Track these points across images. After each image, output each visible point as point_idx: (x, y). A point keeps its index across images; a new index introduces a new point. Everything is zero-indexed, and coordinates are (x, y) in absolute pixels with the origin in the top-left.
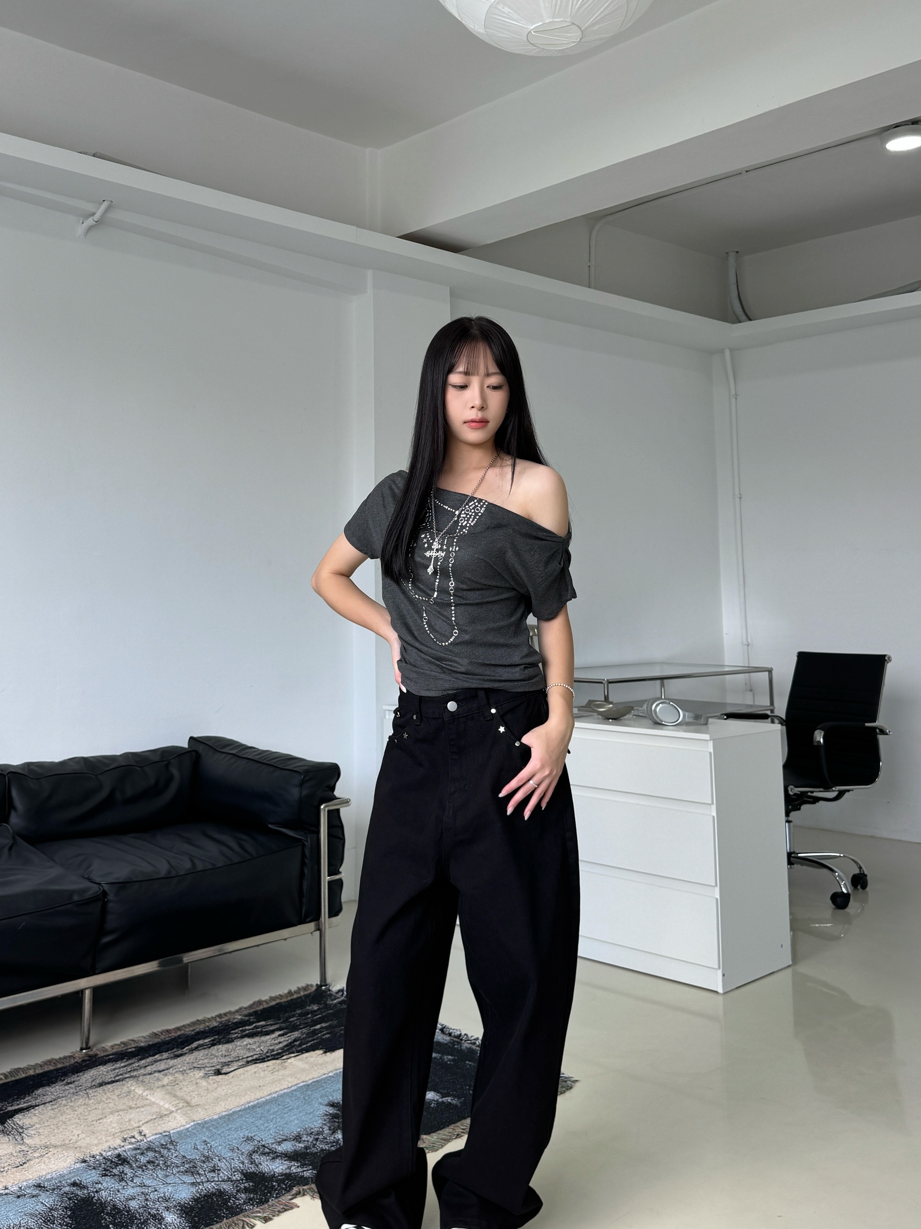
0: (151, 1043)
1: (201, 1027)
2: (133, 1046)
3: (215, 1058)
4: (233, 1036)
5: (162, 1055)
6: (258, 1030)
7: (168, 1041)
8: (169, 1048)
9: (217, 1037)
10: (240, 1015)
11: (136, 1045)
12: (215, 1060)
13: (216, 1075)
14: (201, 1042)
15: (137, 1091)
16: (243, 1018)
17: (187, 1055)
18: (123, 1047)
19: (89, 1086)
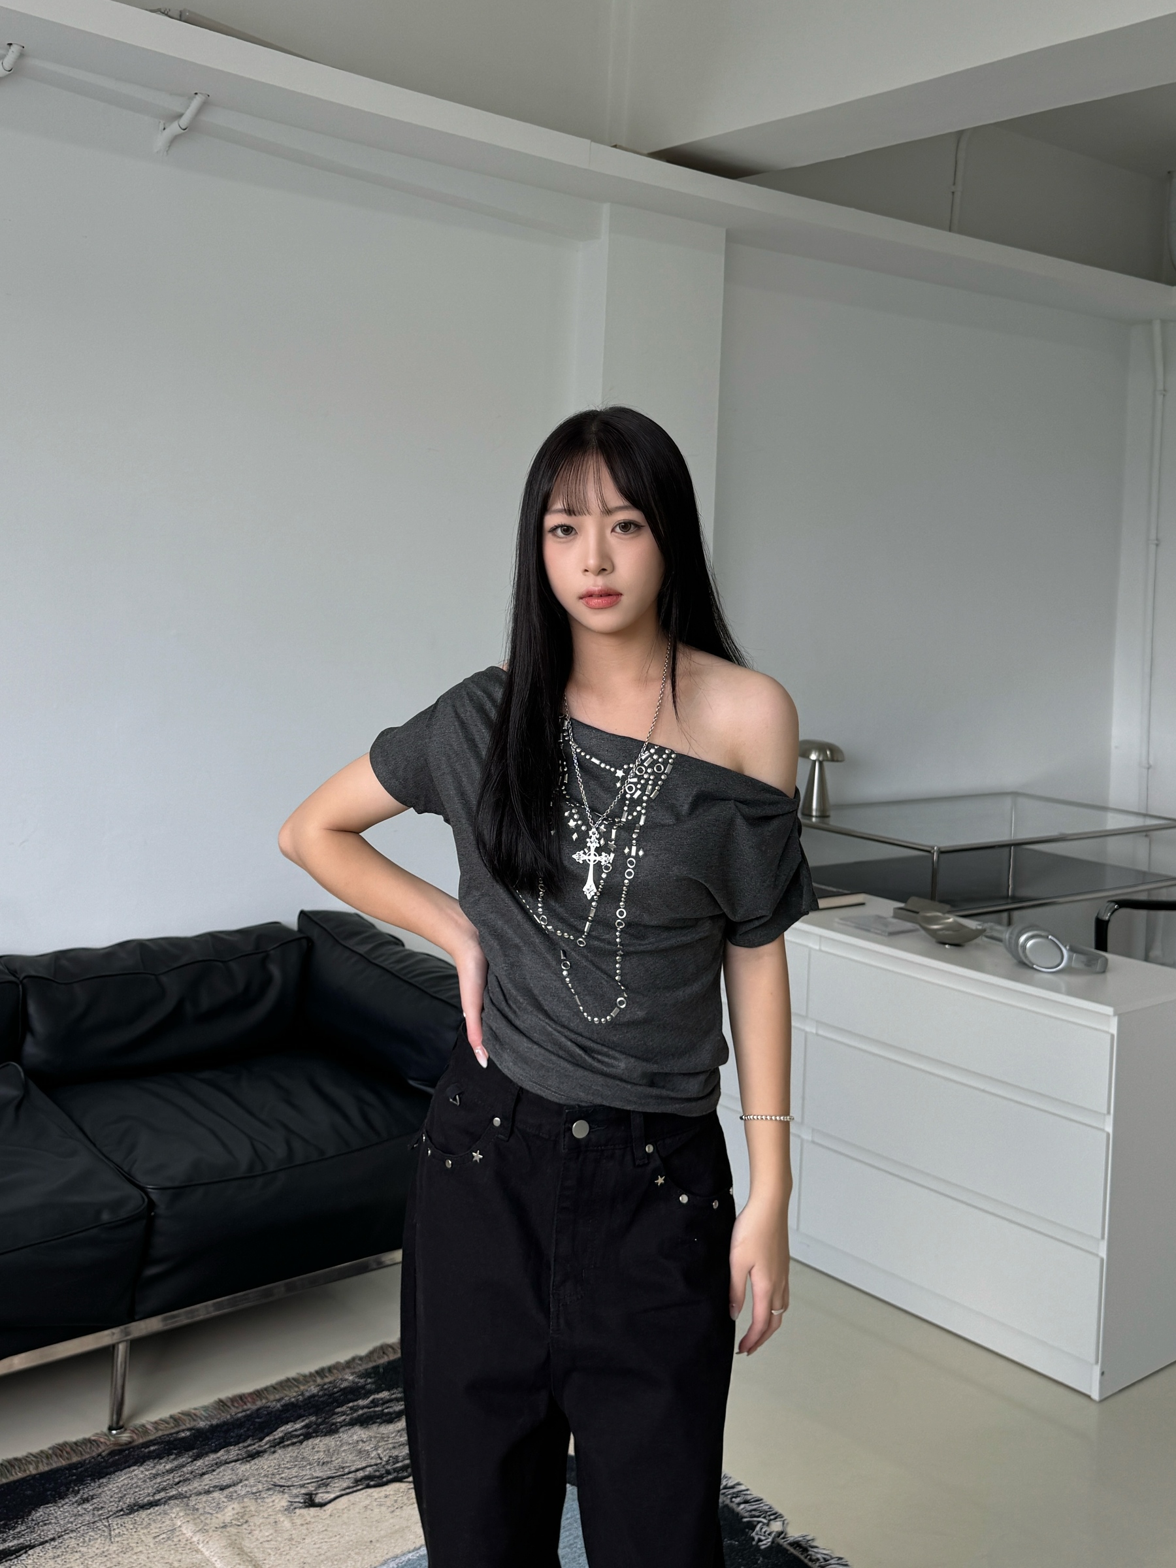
0: (215, 1422)
1: (291, 1395)
2: (188, 1426)
3: (308, 1467)
4: (338, 1420)
5: (228, 1452)
6: (377, 1409)
7: (238, 1419)
8: (241, 1435)
9: (313, 1418)
10: (352, 1374)
11: (193, 1424)
12: (307, 1472)
13: (306, 1507)
14: (289, 1427)
15: (184, 1530)
16: (356, 1380)
17: (266, 1456)
18: (173, 1428)
19: (115, 1509)
